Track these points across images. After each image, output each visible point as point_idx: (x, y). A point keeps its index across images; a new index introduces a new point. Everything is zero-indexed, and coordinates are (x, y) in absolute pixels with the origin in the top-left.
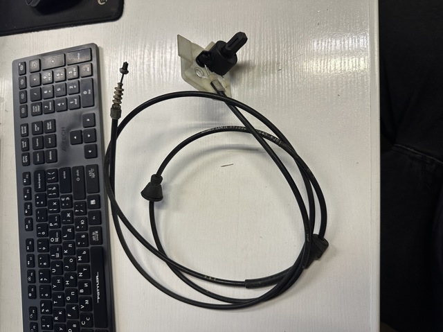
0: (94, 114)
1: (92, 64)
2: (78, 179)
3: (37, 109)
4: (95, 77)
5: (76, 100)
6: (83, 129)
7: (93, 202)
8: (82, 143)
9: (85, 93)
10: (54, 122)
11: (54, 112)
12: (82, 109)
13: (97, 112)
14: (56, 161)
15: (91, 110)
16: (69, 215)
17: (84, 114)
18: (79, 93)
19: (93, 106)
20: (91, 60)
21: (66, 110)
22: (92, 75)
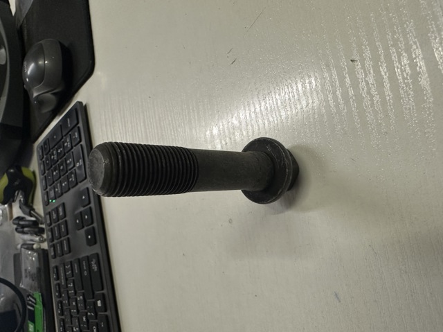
0: (88, 189)
1: (79, 128)
2: (86, 273)
3: (52, 194)
4: (83, 142)
6: (82, 209)
7: (99, 303)
8: (83, 227)
9: (78, 165)
10: (64, 205)
11: (62, 194)
12: (80, 185)
13: (90, 186)
14: (70, 251)
15: (85, 184)
16: (84, 319)
17: (82, 189)
18: (74, 166)
19: (86, 178)
20: (78, 123)
21: (69, 189)
22: (80, 140)
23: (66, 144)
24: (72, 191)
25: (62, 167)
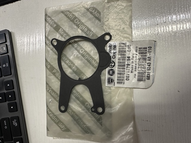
0: (12, 80)
1: (6, 44)
2: (6, 127)
4: (10, 54)
6: (5, 91)
8: (6, 101)
9: (4, 66)
12: (4, 77)
15: (9, 78)
19: (11, 74)
20: (6, 42)
22: (8, 52)
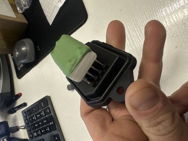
1: (49, 107)
3: (35, 134)
4: (52, 114)
5: (48, 128)
9: (51, 124)
10: (43, 140)
11: (42, 135)
12: (52, 132)
13: (58, 133)
15: (56, 132)
17: (54, 134)
18: (48, 124)
19: (56, 130)
20: (48, 105)
21: (46, 133)
22: (51, 113)
23: (42, 114)
24: (48, 134)
25: (40, 123)
